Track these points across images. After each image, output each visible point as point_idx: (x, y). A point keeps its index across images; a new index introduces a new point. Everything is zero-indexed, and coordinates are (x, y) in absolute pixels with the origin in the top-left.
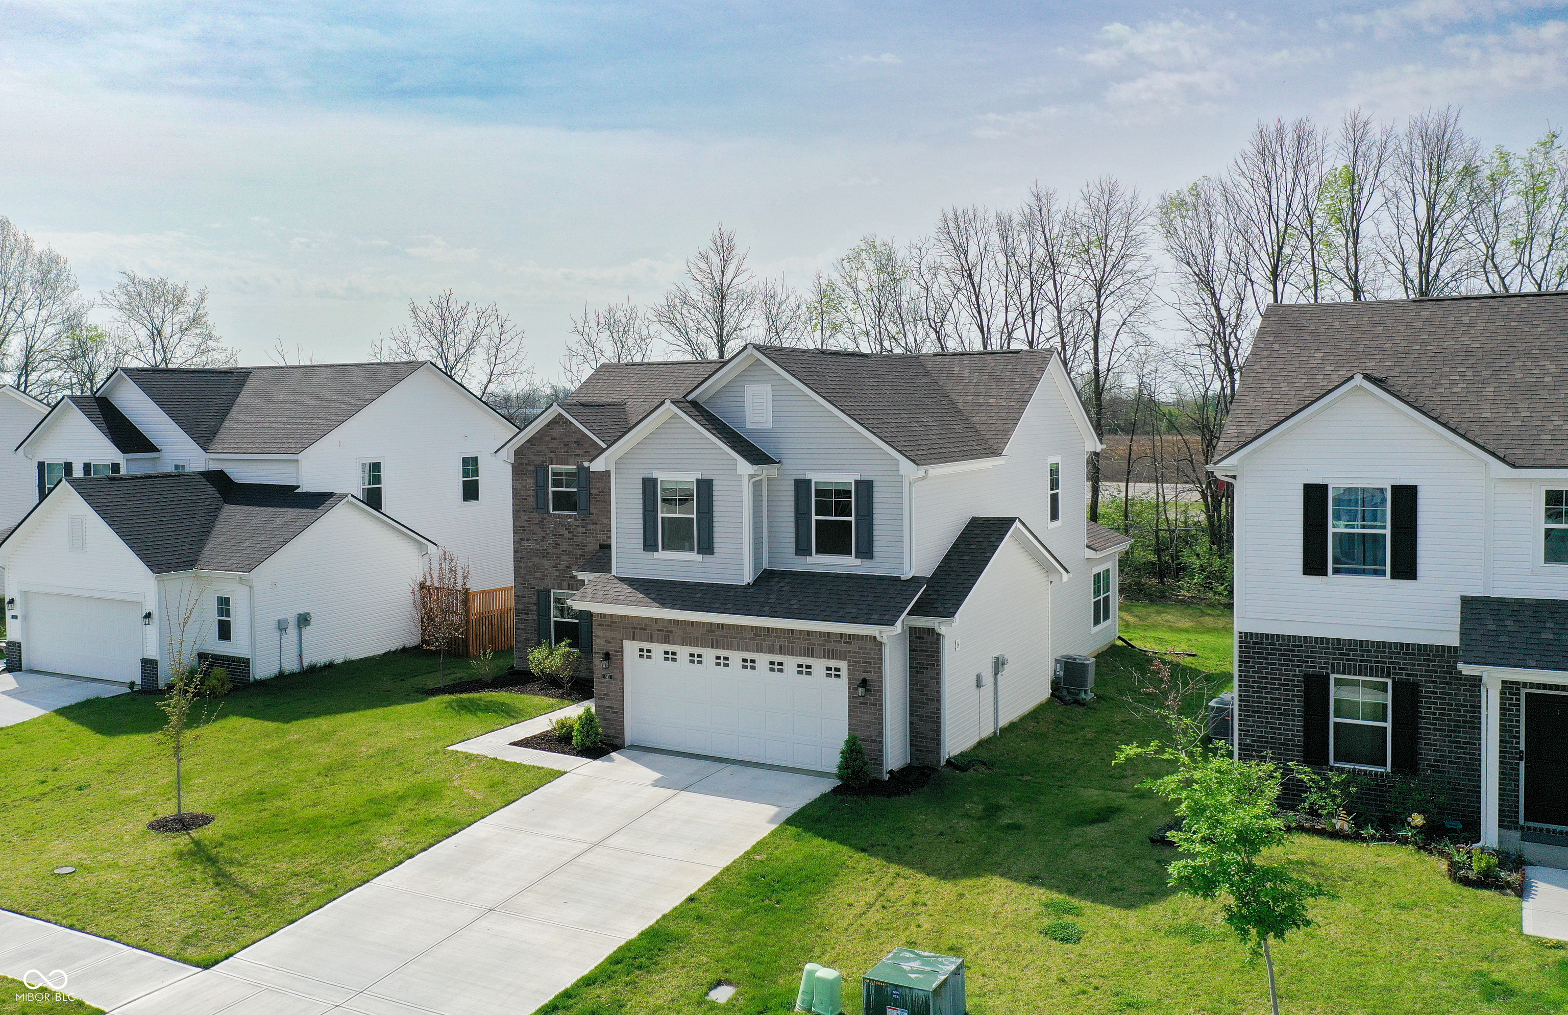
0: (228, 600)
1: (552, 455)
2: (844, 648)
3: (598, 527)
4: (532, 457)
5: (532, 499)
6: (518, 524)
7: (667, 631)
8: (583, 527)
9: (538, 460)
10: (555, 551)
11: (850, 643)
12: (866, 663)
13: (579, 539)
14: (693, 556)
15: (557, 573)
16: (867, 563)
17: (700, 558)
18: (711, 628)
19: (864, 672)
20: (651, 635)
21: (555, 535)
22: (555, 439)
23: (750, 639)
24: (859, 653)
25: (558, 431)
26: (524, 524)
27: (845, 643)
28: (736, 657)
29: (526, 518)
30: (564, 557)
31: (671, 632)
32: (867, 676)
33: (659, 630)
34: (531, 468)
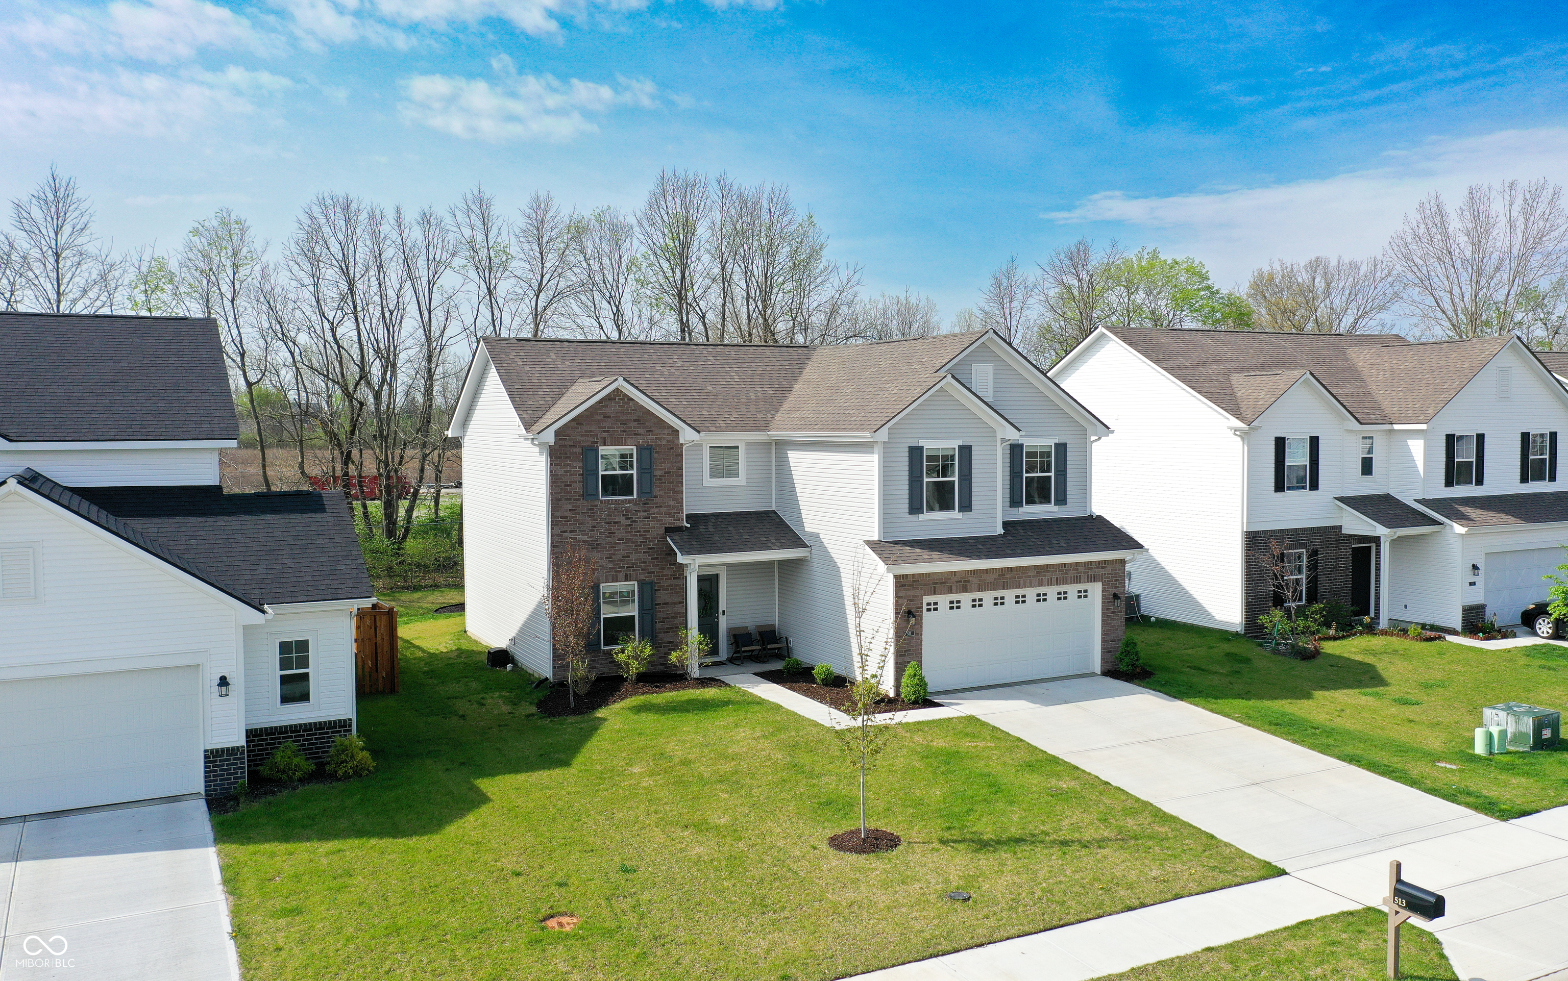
0: (303, 646)
1: (605, 435)
2: (1101, 572)
3: (663, 510)
4: (579, 438)
5: (579, 485)
6: (559, 514)
7: (965, 581)
8: (645, 511)
9: (587, 442)
10: (608, 540)
11: (1105, 567)
12: (1116, 580)
13: (640, 525)
14: (954, 515)
15: (611, 565)
16: (1063, 508)
17: (960, 515)
18: (1002, 572)
19: (1115, 588)
20: (951, 586)
21: (608, 523)
22: (609, 417)
23: (1034, 576)
24: (1111, 574)
25: (613, 409)
26: (568, 514)
27: (1102, 568)
28: (1031, 593)
29: (570, 507)
30: (622, 547)
31: (969, 581)
32: (1116, 591)
33: (957, 582)
34: (578, 450)
